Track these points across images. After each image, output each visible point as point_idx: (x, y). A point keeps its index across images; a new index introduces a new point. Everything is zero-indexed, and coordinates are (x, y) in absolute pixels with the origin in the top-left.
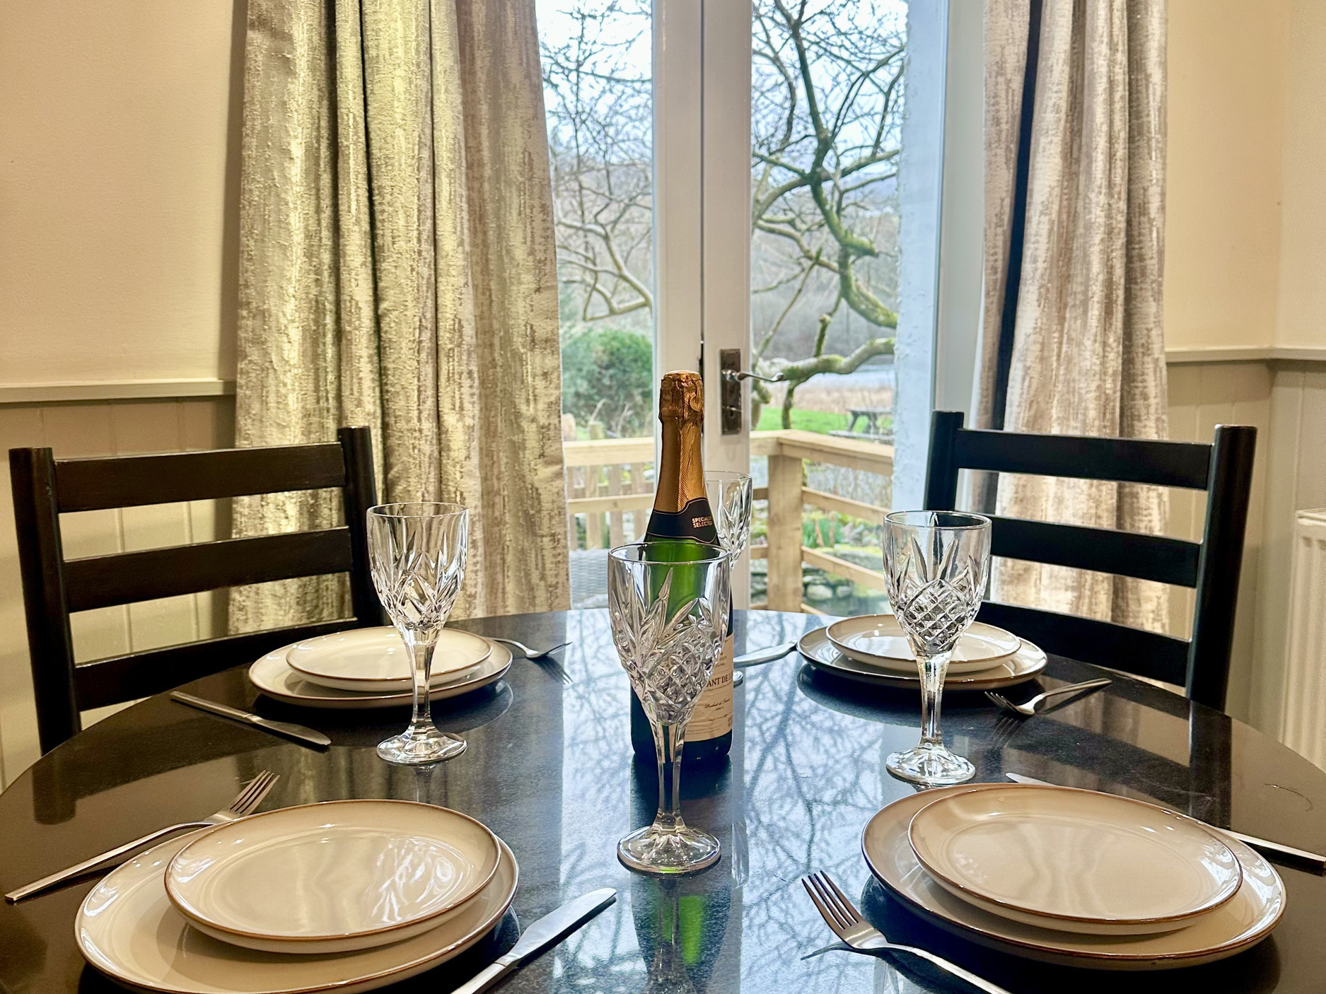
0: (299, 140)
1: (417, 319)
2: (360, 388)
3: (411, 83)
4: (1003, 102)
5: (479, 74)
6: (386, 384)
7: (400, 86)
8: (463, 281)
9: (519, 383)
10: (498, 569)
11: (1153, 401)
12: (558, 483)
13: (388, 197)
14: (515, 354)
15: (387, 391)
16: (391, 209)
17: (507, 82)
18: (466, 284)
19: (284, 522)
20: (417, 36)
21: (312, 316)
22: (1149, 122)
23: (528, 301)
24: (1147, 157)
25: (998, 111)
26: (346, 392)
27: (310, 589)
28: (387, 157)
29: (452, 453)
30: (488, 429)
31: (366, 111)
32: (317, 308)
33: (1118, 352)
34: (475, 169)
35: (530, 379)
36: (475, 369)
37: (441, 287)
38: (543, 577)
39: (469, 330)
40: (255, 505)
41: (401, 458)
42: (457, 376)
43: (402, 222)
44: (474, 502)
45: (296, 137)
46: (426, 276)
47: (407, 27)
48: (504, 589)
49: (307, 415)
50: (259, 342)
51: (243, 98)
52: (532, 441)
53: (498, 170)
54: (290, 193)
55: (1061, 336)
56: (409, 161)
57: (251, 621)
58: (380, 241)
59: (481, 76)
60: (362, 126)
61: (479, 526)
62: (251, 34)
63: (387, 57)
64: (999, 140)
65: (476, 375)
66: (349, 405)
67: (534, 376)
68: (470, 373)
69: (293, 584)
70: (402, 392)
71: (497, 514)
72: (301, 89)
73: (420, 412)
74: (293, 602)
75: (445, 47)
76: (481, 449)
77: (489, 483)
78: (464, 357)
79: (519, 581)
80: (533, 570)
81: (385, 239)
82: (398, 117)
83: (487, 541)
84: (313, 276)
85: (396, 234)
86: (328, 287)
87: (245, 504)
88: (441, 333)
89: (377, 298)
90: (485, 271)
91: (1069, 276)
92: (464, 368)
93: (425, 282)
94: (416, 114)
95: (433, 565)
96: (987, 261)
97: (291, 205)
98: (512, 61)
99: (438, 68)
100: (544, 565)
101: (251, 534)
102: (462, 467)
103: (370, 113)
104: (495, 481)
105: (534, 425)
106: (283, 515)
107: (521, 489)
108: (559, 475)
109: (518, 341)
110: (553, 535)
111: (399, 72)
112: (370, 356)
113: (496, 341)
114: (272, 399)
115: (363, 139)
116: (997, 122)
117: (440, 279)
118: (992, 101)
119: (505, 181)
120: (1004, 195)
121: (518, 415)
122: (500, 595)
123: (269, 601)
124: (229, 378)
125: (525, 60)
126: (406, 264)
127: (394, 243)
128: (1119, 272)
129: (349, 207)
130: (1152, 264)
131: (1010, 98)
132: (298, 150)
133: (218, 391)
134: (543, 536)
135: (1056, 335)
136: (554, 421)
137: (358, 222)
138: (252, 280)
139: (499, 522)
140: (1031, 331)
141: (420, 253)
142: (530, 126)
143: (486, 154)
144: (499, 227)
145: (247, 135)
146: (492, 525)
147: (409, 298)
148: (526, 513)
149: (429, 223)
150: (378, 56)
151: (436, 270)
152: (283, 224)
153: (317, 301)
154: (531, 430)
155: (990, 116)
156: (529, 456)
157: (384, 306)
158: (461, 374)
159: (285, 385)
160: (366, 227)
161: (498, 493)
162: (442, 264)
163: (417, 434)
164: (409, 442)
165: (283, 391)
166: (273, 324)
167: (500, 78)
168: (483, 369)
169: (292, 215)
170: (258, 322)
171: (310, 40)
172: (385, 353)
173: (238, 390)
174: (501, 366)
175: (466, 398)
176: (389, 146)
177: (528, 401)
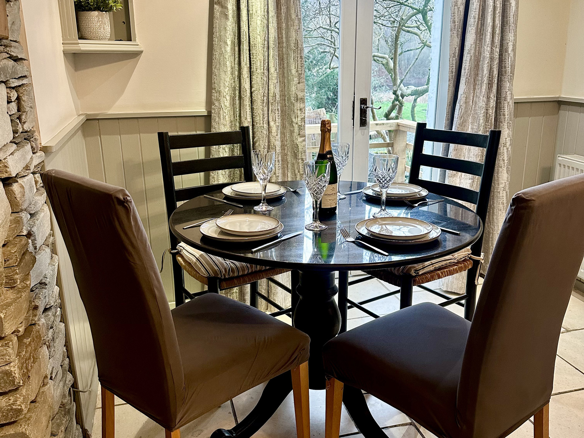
0: (230, 39)
1: (263, 93)
2: (246, 114)
3: (262, 21)
4: (456, 15)
5: (283, 14)
6: (254, 113)
7: (259, 22)
8: (276, 81)
9: (293, 112)
10: (286, 169)
11: (506, 116)
12: (304, 143)
13: (255, 57)
14: (291, 103)
15: (254, 115)
16: (256, 60)
17: (291, 18)
18: (277, 82)
19: (225, 153)
20: (264, 7)
21: (233, 92)
22: (510, 20)
23: (296, 86)
24: (509, 32)
25: (455, 18)
26: (242, 115)
27: (232, 173)
28: (255, 44)
29: (272, 134)
30: (283, 126)
31: (249, 30)
32: (234, 90)
33: (494, 100)
34: (281, 44)
35: (296, 111)
36: (279, 108)
37: (270, 83)
38: (299, 172)
39: (278, 96)
40: (217, 148)
41: (258, 135)
42: (274, 111)
43: (259, 64)
44: (278, 149)
45: (229, 38)
46: (265, 80)
47: (261, 4)
48: (287, 175)
49: (231, 122)
50: (219, 100)
51: (213, 26)
52: (296, 130)
53: (288, 45)
54: (227, 55)
55: (474, 94)
56: (261, 45)
57: (216, 182)
58: (252, 70)
59: (283, 15)
60: (248, 35)
61: (280, 156)
62: (215, 6)
63: (255, 13)
64: (455, 28)
65: (280, 110)
66: (243, 119)
67: (297, 110)
68: (278, 109)
69: (227, 171)
70: (258, 115)
71: (286, 152)
72: (230, 24)
73: (263, 121)
74: (227, 176)
75: (272, 9)
76: (281, 132)
77: (284, 142)
78: (276, 105)
79: (292, 173)
80: (296, 169)
81: (254, 69)
82: (258, 32)
83: (282, 160)
84: (233, 80)
85: (257, 67)
86: (237, 83)
87: (214, 148)
88: (270, 97)
89: (251, 87)
90: (283, 76)
91: (478, 74)
92: (276, 108)
93: (265, 82)
94: (263, 31)
95: (267, 165)
96: (450, 69)
97: (227, 59)
98: (293, 11)
99: (270, 16)
100: (299, 168)
101: (216, 156)
102: (275, 138)
103: (250, 30)
104: (285, 142)
105: (297, 125)
106: (225, 151)
107: (293, 144)
108: (304, 140)
109: (292, 99)
110: (302, 159)
111: (259, 18)
112: (249, 105)
113: (286, 98)
114: (222, 117)
115: (248, 39)
116: (454, 22)
117: (269, 81)
118: (453, 15)
119: (290, 49)
120: (456, 47)
121: (292, 122)
122: (286, 177)
123: (221, 176)
124: (209, 110)
125: (296, 11)
126: (259, 76)
127: (256, 70)
128: (496, 72)
129: (244, 60)
130: (509, 70)
131: (459, 13)
132: (229, 42)
133: (206, 114)
134: (299, 159)
135: (472, 94)
136: (303, 124)
137: (246, 64)
138: (216, 81)
139: (286, 155)
140: (463, 93)
141: (264, 73)
142: (297, 31)
143: (284, 39)
144: (288, 62)
145: (214, 37)
146: (284, 156)
147: (261, 87)
148: (294, 152)
149: (267, 64)
150: (252, 13)
151: (268, 78)
152: (225, 65)
153: (234, 88)
154: (296, 126)
155: (452, 20)
156: (295, 134)
157: (253, 89)
158: (275, 110)
159: (225, 113)
160: (249, 65)
161: (286, 146)
162: (270, 76)
163: (262, 128)
164: (260, 130)
165: (225, 114)
166: (222, 95)
167: (289, 16)
168: (282, 107)
169: (227, 62)
170: (218, 94)
171: (233, 8)
172: (253, 103)
173: (212, 114)
174: (288, 106)
175: (277, 117)
176: (256, 41)
177: (295, 117)
